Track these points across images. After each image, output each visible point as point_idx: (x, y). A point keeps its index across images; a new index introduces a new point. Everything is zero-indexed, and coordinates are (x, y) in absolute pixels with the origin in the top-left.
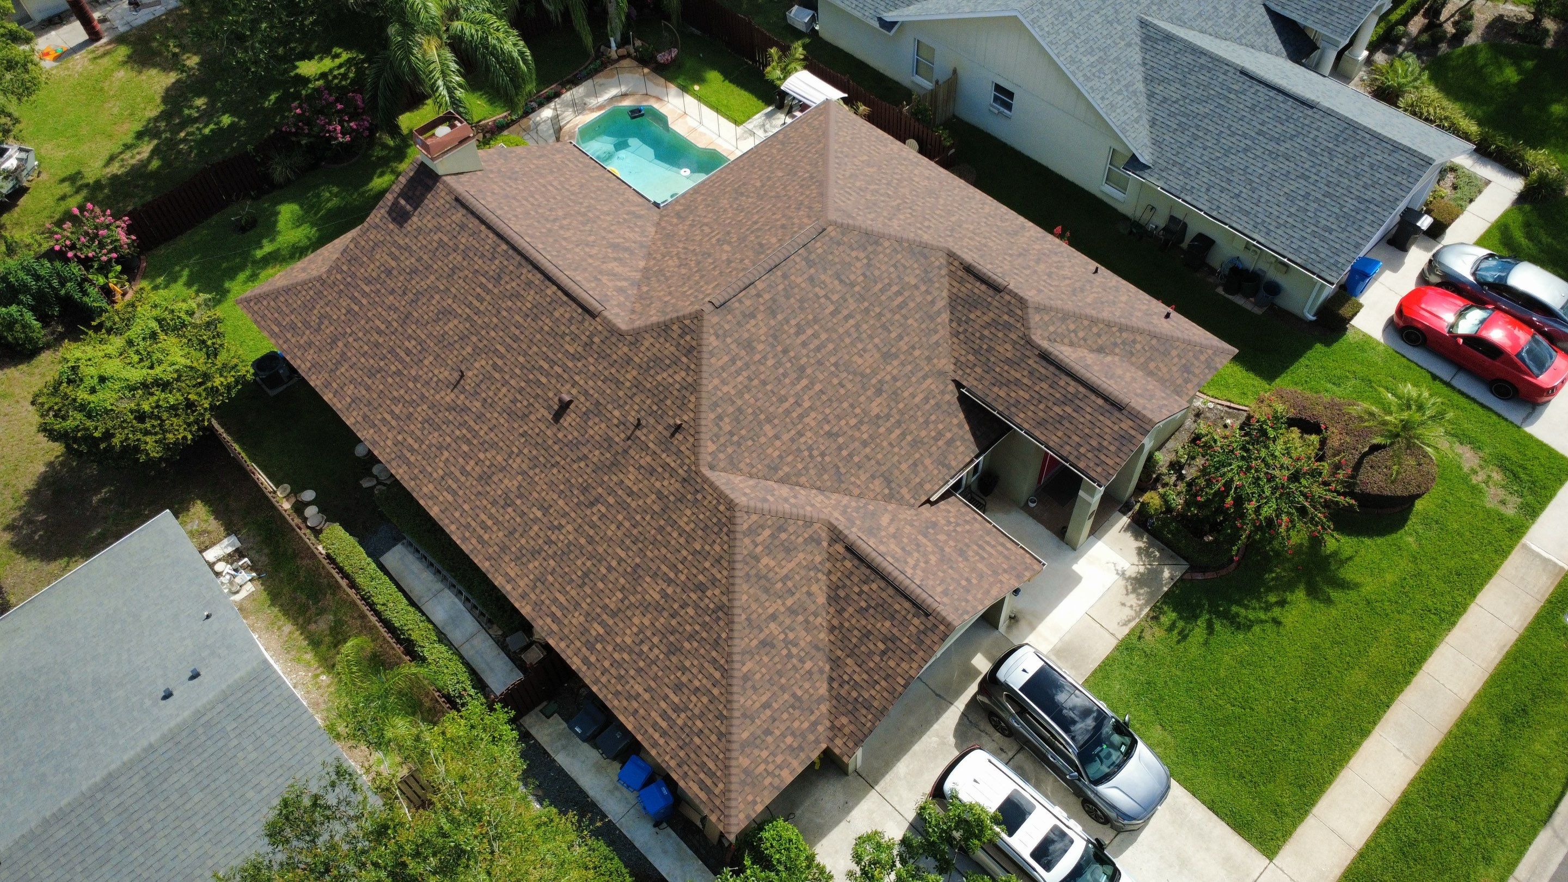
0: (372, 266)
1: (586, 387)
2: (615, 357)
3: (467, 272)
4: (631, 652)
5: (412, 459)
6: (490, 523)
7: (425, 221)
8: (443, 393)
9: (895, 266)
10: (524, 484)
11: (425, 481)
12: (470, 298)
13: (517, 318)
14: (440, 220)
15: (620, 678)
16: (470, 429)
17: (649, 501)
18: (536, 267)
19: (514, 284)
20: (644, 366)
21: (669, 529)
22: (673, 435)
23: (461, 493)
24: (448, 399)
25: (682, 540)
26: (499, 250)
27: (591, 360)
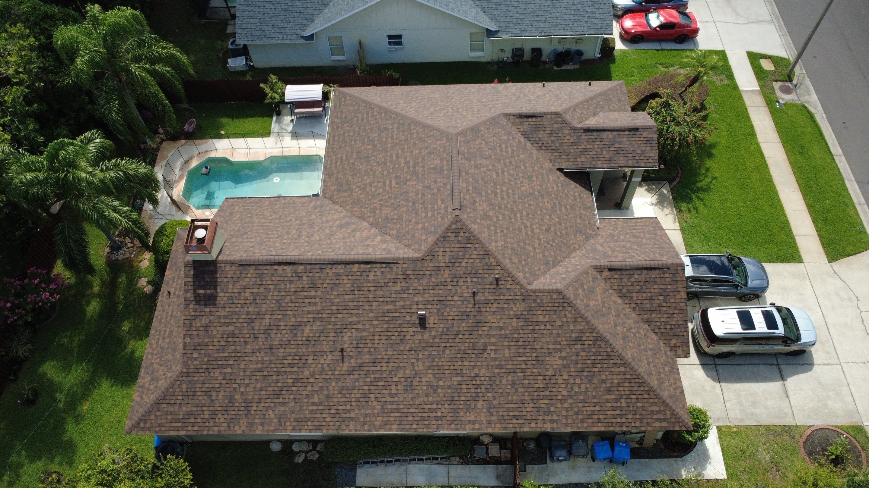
0: (215, 340)
1: (427, 299)
2: (428, 273)
3: (289, 297)
4: (571, 397)
5: (353, 415)
6: (434, 406)
7: (230, 291)
8: (339, 369)
9: (494, 136)
10: (436, 372)
11: (374, 419)
12: (306, 308)
13: (347, 296)
14: (241, 283)
15: (577, 413)
16: (375, 372)
17: (514, 324)
18: (334, 263)
19: (328, 281)
20: (450, 265)
21: (537, 328)
22: (497, 284)
23: (401, 407)
24: (344, 369)
25: (549, 327)
26: (299, 271)
27: (414, 284)
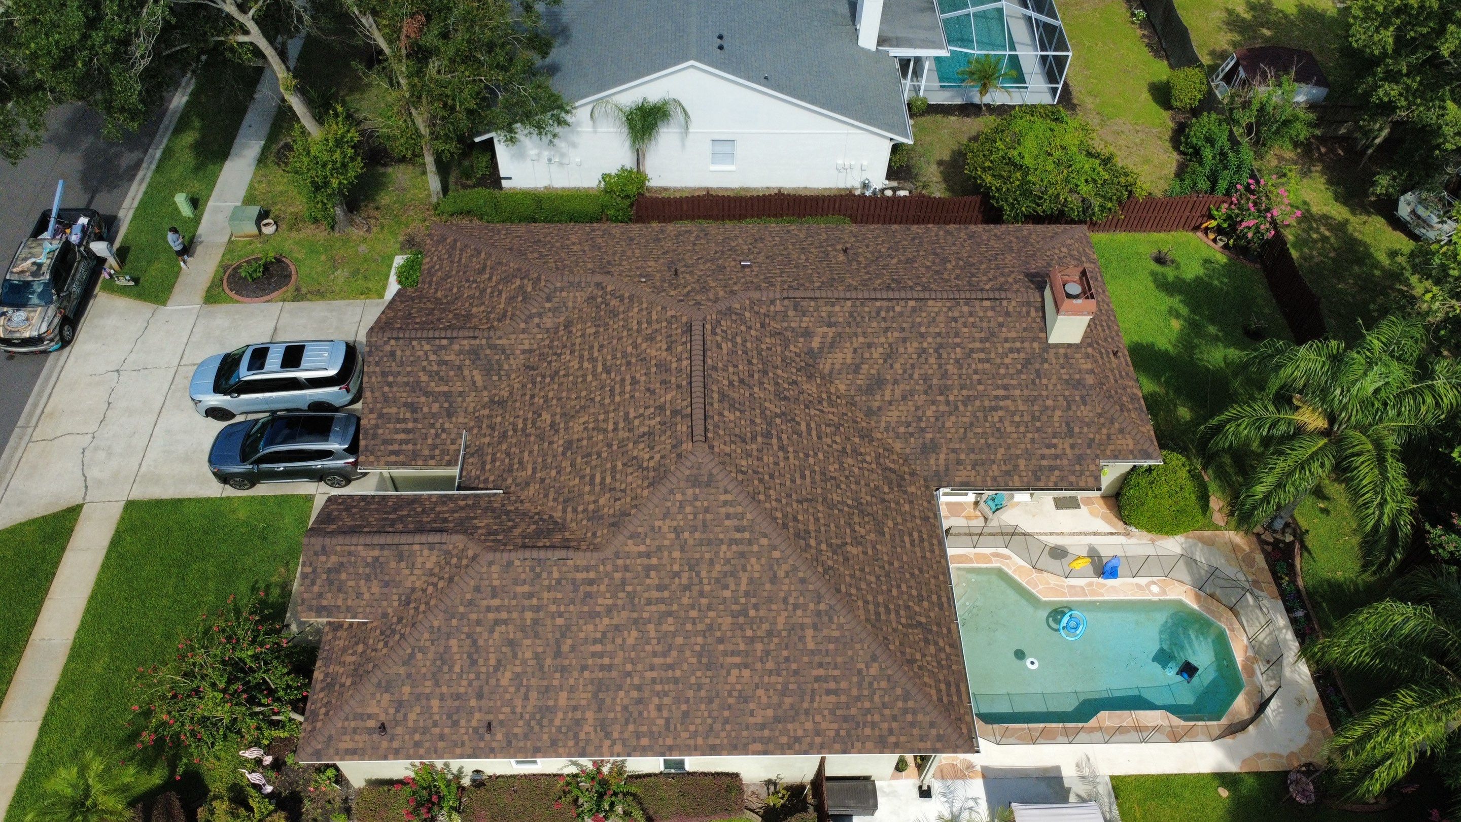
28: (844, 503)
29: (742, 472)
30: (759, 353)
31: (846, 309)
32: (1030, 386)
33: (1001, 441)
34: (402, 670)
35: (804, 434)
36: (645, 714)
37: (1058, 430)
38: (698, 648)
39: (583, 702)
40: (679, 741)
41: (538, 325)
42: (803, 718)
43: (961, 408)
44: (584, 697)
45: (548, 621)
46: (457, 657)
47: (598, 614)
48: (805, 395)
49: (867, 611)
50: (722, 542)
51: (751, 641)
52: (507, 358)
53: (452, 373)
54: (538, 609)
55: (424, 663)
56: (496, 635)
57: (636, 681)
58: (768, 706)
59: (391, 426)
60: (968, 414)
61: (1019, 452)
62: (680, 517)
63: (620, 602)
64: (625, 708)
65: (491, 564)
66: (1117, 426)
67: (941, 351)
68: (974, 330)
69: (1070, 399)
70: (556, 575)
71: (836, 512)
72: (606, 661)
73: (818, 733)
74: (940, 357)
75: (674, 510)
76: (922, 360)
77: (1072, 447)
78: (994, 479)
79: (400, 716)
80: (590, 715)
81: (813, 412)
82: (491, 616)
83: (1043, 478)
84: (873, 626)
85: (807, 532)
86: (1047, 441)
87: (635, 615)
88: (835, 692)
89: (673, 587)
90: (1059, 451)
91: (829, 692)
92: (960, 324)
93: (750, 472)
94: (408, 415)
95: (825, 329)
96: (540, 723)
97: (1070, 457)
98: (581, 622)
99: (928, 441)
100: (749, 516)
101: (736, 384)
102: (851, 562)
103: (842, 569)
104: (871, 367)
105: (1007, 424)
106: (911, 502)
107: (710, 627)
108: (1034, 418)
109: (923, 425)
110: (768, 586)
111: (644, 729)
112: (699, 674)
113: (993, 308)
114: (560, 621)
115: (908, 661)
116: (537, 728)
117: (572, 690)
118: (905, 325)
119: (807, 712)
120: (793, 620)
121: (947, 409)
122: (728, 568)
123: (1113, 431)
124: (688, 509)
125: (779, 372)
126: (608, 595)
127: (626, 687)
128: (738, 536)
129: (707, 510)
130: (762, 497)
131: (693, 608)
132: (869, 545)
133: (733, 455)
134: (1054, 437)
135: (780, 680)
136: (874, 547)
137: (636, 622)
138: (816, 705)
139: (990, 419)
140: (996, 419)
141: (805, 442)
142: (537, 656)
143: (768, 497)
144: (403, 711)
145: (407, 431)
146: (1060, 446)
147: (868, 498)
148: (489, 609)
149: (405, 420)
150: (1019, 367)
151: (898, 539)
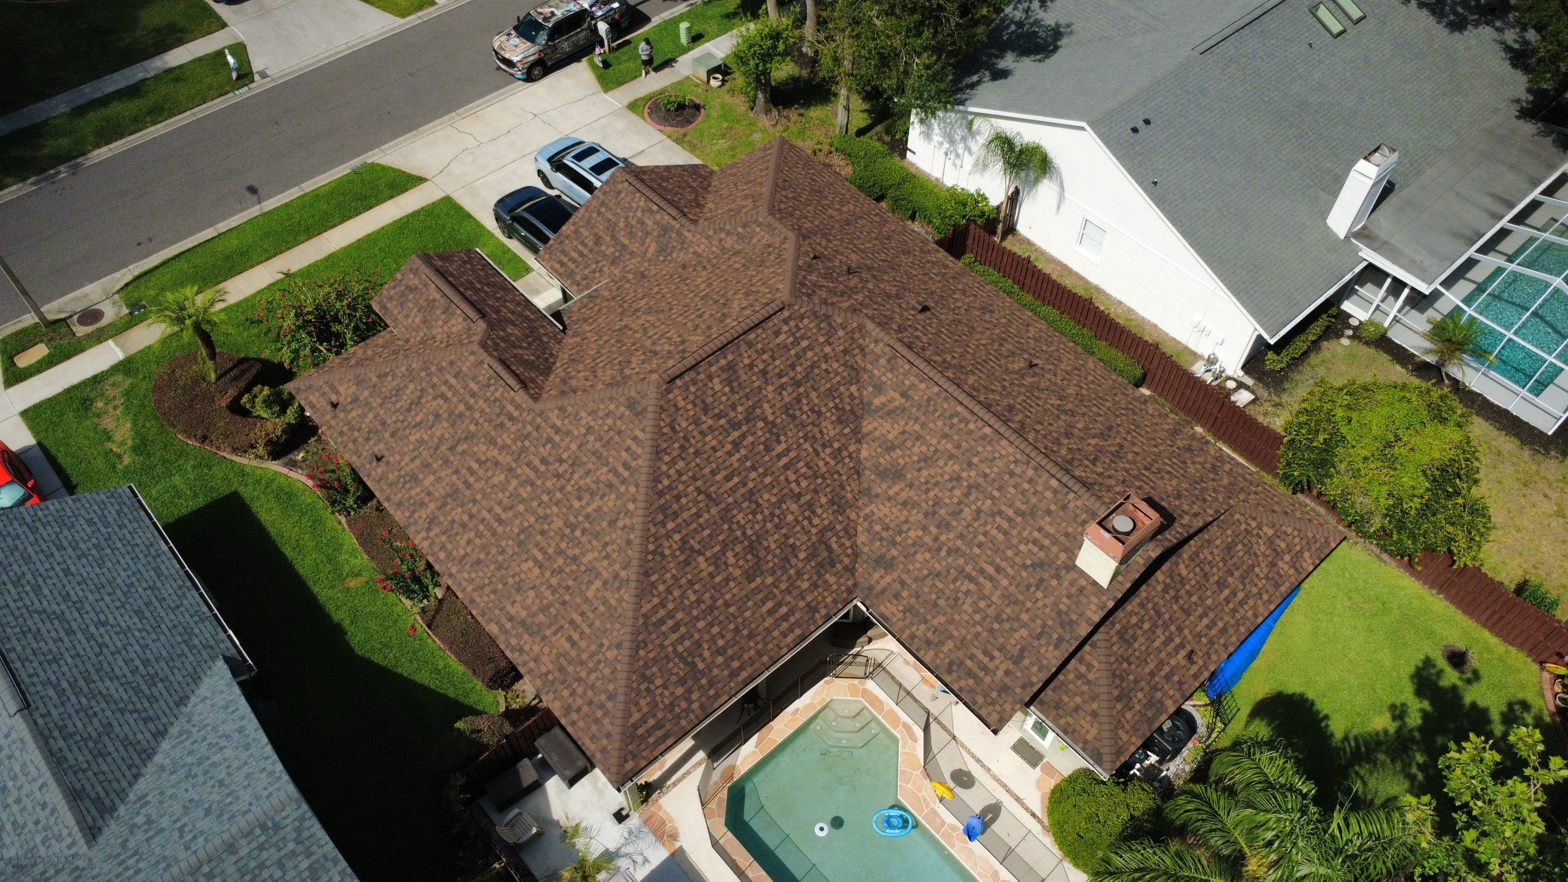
22: (818, 257)
28: (742, 528)
29: (673, 429)
30: (812, 367)
31: (929, 392)
32: (1022, 588)
33: (949, 610)
34: (375, 379)
35: (774, 453)
36: (458, 538)
37: (1009, 647)
38: (526, 524)
39: (437, 494)
40: (458, 576)
41: (721, 240)
42: (538, 639)
43: (943, 553)
44: (440, 491)
45: (467, 421)
46: (405, 397)
47: (495, 444)
48: (816, 430)
49: (655, 610)
50: (607, 464)
51: (560, 552)
52: (681, 250)
53: (640, 234)
54: (469, 408)
55: (389, 384)
56: (435, 403)
57: (474, 510)
58: (527, 608)
59: (575, 243)
60: (944, 563)
61: (956, 634)
62: (600, 422)
63: (514, 448)
64: (453, 522)
65: (473, 353)
66: (1095, 706)
67: (974, 491)
68: (1020, 496)
69: (1047, 629)
70: (498, 394)
71: (726, 526)
72: (472, 480)
73: (536, 660)
74: (967, 495)
75: (601, 414)
76: (949, 485)
77: (1007, 673)
78: (913, 637)
79: (350, 407)
80: (432, 506)
81: (807, 446)
82: (443, 388)
83: (955, 675)
84: (645, 624)
85: (676, 515)
86: (990, 647)
87: (514, 465)
88: (573, 643)
89: (551, 468)
90: (991, 665)
91: (569, 639)
92: (1012, 481)
93: (681, 435)
94: (591, 244)
95: (897, 395)
96: (405, 483)
97: (997, 679)
98: (483, 440)
99: (888, 556)
100: (640, 462)
101: (756, 370)
102: (688, 569)
103: (672, 565)
104: (903, 457)
105: (969, 600)
106: (815, 586)
107: (546, 517)
108: (998, 618)
109: (898, 539)
110: (604, 524)
111: (449, 546)
112: (510, 542)
113: (1055, 492)
114: (472, 428)
115: (643, 675)
116: (400, 485)
117: (438, 480)
118: (964, 444)
119: (544, 638)
120: (597, 565)
121: (931, 544)
122: (593, 486)
123: (1086, 707)
124: (609, 421)
125: (814, 395)
126: (512, 436)
127: (465, 508)
128: (621, 469)
129: (619, 433)
130: (667, 458)
131: (548, 494)
132: (724, 575)
133: (682, 412)
134: (1000, 650)
135: (551, 598)
136: (727, 580)
137: (511, 470)
138: (553, 639)
139: (958, 583)
140: (964, 588)
141: (767, 458)
142: (441, 439)
143: (673, 462)
144: (354, 405)
145: (581, 254)
146: (997, 662)
147: (773, 546)
148: (446, 382)
149: (585, 245)
150: (1028, 562)
151: (760, 596)
